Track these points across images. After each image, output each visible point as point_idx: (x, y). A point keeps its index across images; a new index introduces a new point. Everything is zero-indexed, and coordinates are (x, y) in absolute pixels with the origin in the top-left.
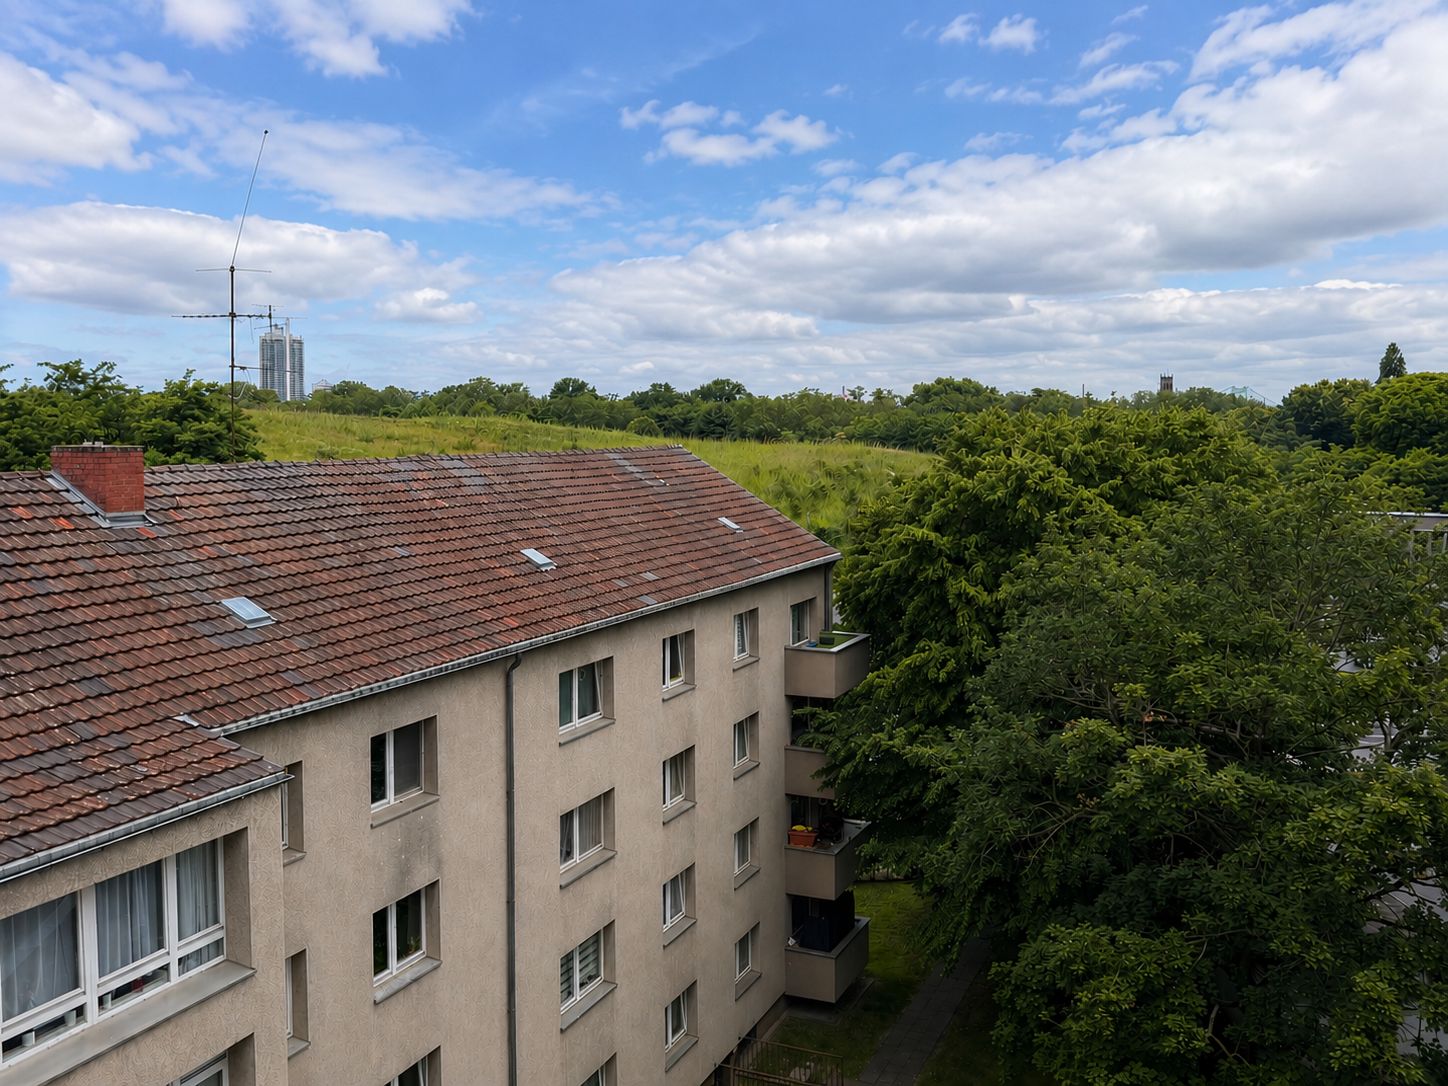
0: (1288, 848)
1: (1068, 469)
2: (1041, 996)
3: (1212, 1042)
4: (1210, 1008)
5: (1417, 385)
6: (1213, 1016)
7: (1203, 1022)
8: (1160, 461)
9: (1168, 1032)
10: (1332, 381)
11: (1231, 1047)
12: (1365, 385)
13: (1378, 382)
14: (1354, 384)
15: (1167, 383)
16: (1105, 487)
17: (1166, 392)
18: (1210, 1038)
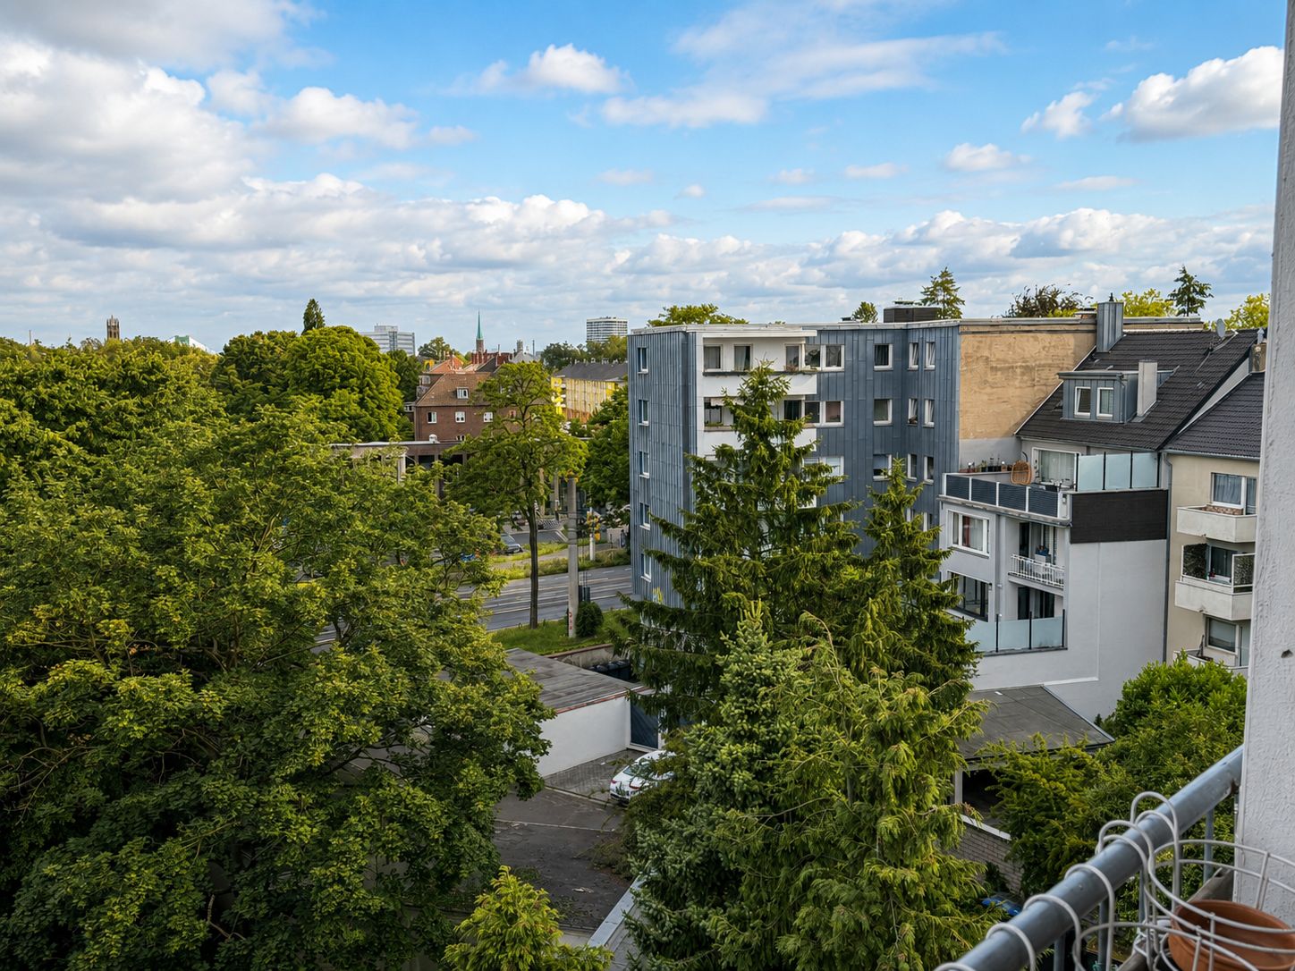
0: (267, 744)
1: (31, 411)
2: (43, 938)
3: (211, 930)
4: (208, 900)
5: (334, 336)
6: (211, 904)
7: (202, 914)
8: (123, 403)
9: (173, 933)
10: (265, 332)
11: (227, 928)
12: (293, 336)
13: (304, 333)
14: (283, 335)
15: (113, 330)
16: (72, 430)
17: (113, 340)
18: (210, 926)
